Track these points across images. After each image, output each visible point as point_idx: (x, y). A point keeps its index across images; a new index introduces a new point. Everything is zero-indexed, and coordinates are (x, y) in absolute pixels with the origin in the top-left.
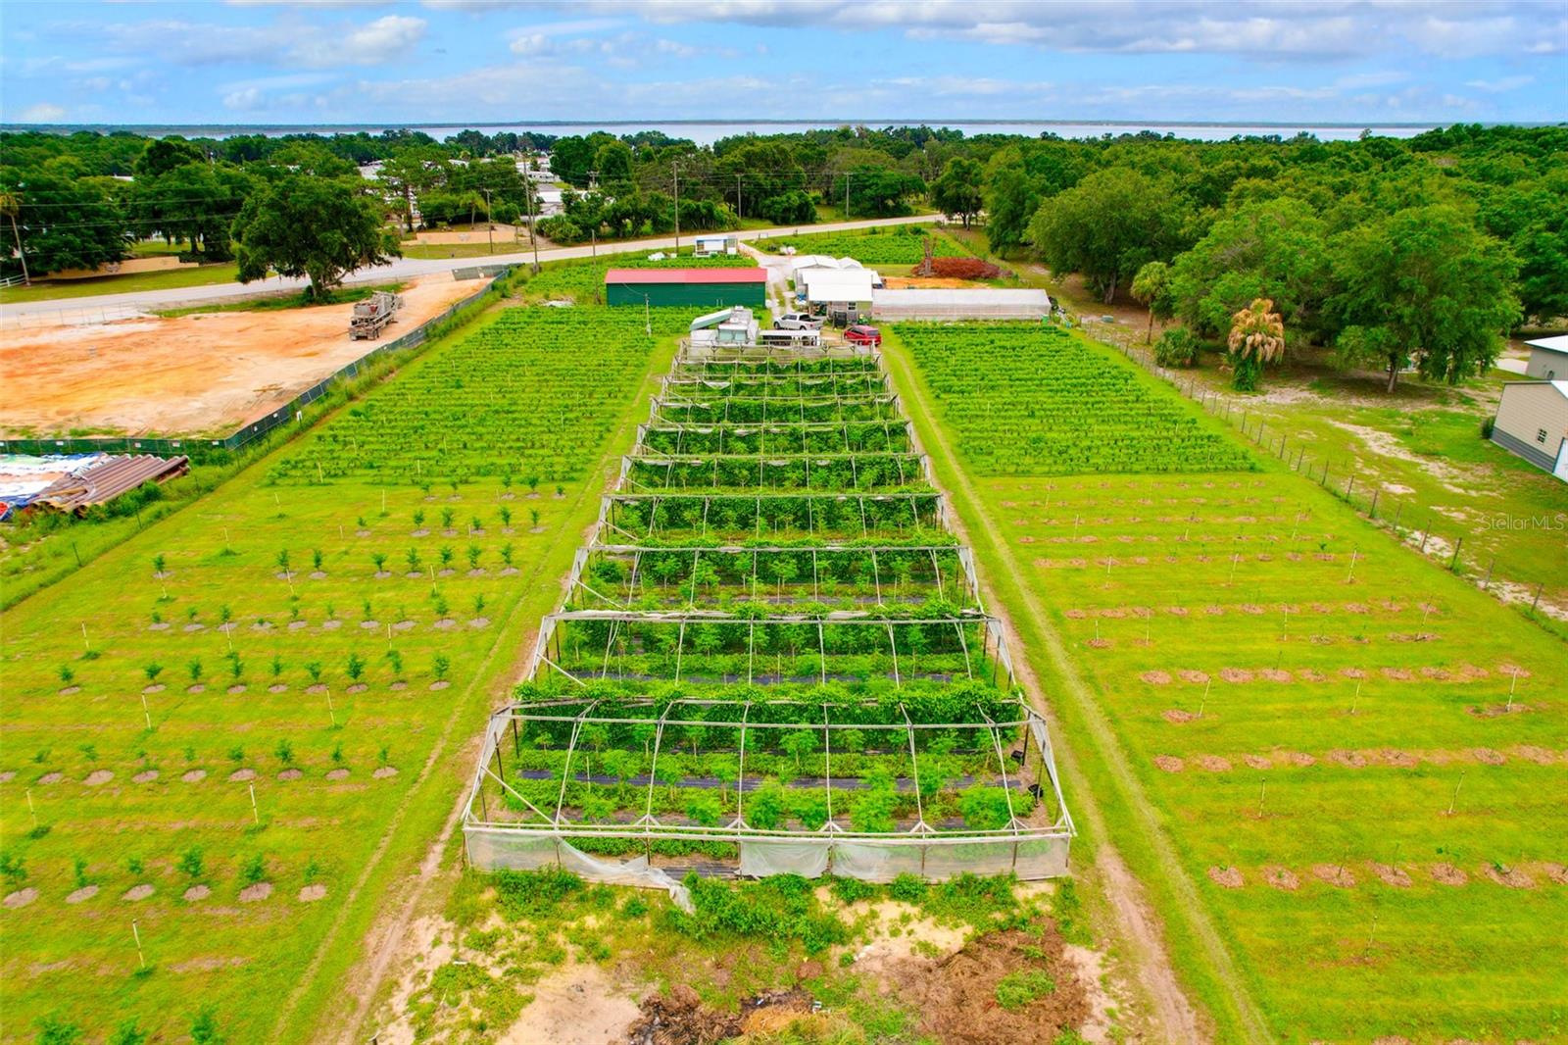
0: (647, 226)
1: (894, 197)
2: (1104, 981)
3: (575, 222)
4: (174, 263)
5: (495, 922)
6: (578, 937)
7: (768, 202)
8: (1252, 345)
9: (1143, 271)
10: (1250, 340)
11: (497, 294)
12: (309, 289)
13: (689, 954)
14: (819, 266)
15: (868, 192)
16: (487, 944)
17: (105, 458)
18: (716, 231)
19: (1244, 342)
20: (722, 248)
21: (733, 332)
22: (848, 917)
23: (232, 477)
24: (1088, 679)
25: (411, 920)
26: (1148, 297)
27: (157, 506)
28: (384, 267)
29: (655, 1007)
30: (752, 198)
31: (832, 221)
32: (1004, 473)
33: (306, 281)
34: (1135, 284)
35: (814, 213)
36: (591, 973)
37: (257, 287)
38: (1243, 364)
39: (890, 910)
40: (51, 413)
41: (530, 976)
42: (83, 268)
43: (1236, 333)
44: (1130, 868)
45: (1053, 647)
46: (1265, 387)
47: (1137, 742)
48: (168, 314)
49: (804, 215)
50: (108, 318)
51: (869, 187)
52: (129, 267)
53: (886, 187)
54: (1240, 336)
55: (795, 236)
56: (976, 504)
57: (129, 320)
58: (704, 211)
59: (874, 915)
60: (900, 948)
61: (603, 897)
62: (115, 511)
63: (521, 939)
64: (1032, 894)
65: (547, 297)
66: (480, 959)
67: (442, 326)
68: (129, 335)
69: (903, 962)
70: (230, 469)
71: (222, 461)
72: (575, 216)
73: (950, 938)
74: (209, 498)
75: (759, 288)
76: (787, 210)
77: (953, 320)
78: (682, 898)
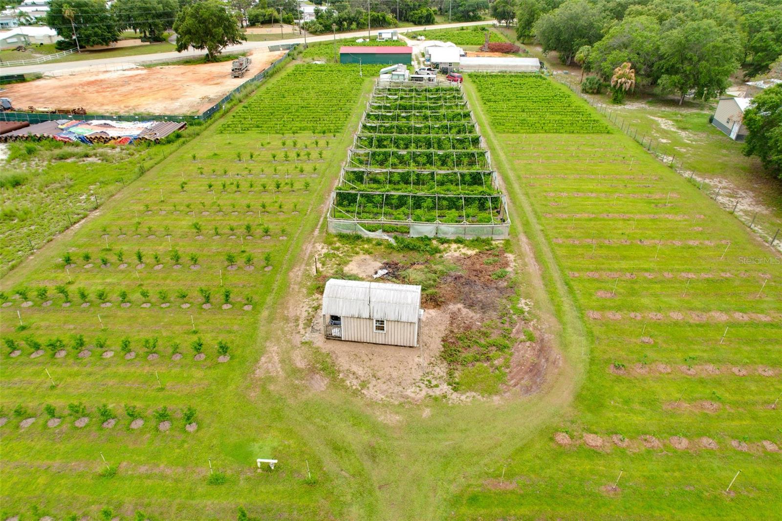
0: (354, 26)
1: (473, 11)
2: (515, 260)
3: (321, 24)
4: (138, 42)
5: (338, 244)
6: (363, 249)
7: (411, 13)
8: (620, 83)
9: (581, 49)
10: (619, 81)
11: (291, 58)
12: (207, 55)
13: (395, 254)
14: (436, 46)
15: (461, 9)
16: (338, 249)
17: (155, 123)
18: (387, 28)
19: (617, 81)
20: (390, 37)
21: (398, 75)
22: (442, 247)
23: (205, 130)
24: (526, 194)
25: (314, 244)
26: (581, 62)
27: (181, 140)
28: (239, 45)
29: (386, 263)
30: (404, 12)
31: (442, 23)
32: (508, 132)
33: (205, 51)
34: (576, 56)
35: (434, 19)
36: (368, 256)
37: (185, 54)
38: (617, 92)
39: (454, 246)
40: (122, 106)
41: (351, 256)
42: (102, 45)
43: (614, 78)
44: (528, 238)
45: (516, 186)
46: (627, 102)
47: (538, 210)
48: (149, 66)
49: (429, 20)
50: (124, 68)
51: (461, 6)
52: (120, 44)
53: (469, 6)
54: (615, 79)
55: (425, 31)
56: (495, 142)
57: (132, 69)
58: (381, 18)
59: (449, 247)
60: (457, 254)
61: (369, 240)
62: (169, 141)
63: (346, 249)
64: (498, 242)
65: (313, 59)
66: (336, 252)
67: (270, 72)
68: (137, 75)
69: (457, 257)
70: (203, 127)
71: (199, 124)
72: (321, 20)
73: (472, 252)
74: (198, 137)
75: (409, 56)
76: (420, 17)
77: (496, 71)
78: (392, 241)
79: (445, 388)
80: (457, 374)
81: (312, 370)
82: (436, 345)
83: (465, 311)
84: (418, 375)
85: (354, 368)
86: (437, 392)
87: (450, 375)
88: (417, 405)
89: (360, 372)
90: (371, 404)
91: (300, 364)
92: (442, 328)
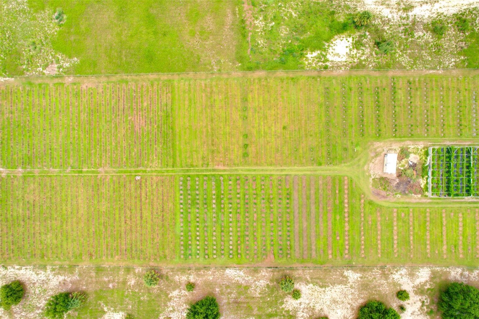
2: (418, 197)
5: (423, 151)
6: (422, 157)
13: (421, 166)
22: (424, 178)
25: (423, 144)
29: (416, 164)
36: (419, 159)
39: (425, 182)
41: (418, 154)
44: (429, 202)
59: (425, 180)
60: (421, 182)
61: (426, 158)
63: (422, 153)
64: (426, 193)
66: (420, 150)
73: (422, 186)
78: (426, 165)
79: (373, 177)
80: (377, 180)
81: (376, 153)
82: (384, 176)
83: (396, 183)
84: (376, 172)
85: (377, 161)
86: (372, 176)
87: (377, 178)
88: (369, 172)
89: (376, 162)
90: (369, 165)
91: (377, 150)
92: (390, 177)
